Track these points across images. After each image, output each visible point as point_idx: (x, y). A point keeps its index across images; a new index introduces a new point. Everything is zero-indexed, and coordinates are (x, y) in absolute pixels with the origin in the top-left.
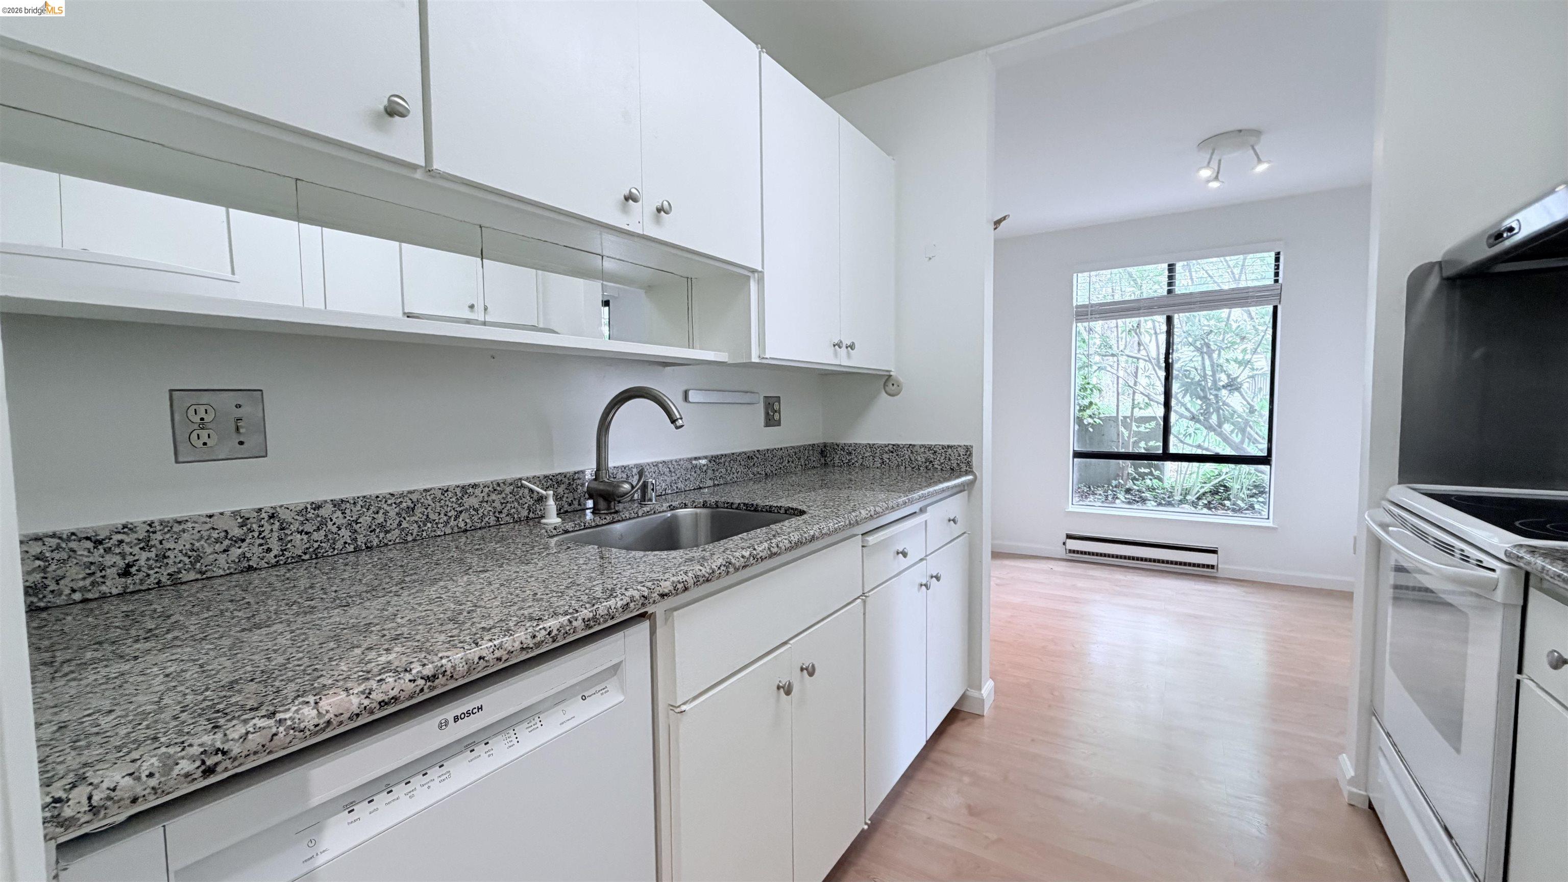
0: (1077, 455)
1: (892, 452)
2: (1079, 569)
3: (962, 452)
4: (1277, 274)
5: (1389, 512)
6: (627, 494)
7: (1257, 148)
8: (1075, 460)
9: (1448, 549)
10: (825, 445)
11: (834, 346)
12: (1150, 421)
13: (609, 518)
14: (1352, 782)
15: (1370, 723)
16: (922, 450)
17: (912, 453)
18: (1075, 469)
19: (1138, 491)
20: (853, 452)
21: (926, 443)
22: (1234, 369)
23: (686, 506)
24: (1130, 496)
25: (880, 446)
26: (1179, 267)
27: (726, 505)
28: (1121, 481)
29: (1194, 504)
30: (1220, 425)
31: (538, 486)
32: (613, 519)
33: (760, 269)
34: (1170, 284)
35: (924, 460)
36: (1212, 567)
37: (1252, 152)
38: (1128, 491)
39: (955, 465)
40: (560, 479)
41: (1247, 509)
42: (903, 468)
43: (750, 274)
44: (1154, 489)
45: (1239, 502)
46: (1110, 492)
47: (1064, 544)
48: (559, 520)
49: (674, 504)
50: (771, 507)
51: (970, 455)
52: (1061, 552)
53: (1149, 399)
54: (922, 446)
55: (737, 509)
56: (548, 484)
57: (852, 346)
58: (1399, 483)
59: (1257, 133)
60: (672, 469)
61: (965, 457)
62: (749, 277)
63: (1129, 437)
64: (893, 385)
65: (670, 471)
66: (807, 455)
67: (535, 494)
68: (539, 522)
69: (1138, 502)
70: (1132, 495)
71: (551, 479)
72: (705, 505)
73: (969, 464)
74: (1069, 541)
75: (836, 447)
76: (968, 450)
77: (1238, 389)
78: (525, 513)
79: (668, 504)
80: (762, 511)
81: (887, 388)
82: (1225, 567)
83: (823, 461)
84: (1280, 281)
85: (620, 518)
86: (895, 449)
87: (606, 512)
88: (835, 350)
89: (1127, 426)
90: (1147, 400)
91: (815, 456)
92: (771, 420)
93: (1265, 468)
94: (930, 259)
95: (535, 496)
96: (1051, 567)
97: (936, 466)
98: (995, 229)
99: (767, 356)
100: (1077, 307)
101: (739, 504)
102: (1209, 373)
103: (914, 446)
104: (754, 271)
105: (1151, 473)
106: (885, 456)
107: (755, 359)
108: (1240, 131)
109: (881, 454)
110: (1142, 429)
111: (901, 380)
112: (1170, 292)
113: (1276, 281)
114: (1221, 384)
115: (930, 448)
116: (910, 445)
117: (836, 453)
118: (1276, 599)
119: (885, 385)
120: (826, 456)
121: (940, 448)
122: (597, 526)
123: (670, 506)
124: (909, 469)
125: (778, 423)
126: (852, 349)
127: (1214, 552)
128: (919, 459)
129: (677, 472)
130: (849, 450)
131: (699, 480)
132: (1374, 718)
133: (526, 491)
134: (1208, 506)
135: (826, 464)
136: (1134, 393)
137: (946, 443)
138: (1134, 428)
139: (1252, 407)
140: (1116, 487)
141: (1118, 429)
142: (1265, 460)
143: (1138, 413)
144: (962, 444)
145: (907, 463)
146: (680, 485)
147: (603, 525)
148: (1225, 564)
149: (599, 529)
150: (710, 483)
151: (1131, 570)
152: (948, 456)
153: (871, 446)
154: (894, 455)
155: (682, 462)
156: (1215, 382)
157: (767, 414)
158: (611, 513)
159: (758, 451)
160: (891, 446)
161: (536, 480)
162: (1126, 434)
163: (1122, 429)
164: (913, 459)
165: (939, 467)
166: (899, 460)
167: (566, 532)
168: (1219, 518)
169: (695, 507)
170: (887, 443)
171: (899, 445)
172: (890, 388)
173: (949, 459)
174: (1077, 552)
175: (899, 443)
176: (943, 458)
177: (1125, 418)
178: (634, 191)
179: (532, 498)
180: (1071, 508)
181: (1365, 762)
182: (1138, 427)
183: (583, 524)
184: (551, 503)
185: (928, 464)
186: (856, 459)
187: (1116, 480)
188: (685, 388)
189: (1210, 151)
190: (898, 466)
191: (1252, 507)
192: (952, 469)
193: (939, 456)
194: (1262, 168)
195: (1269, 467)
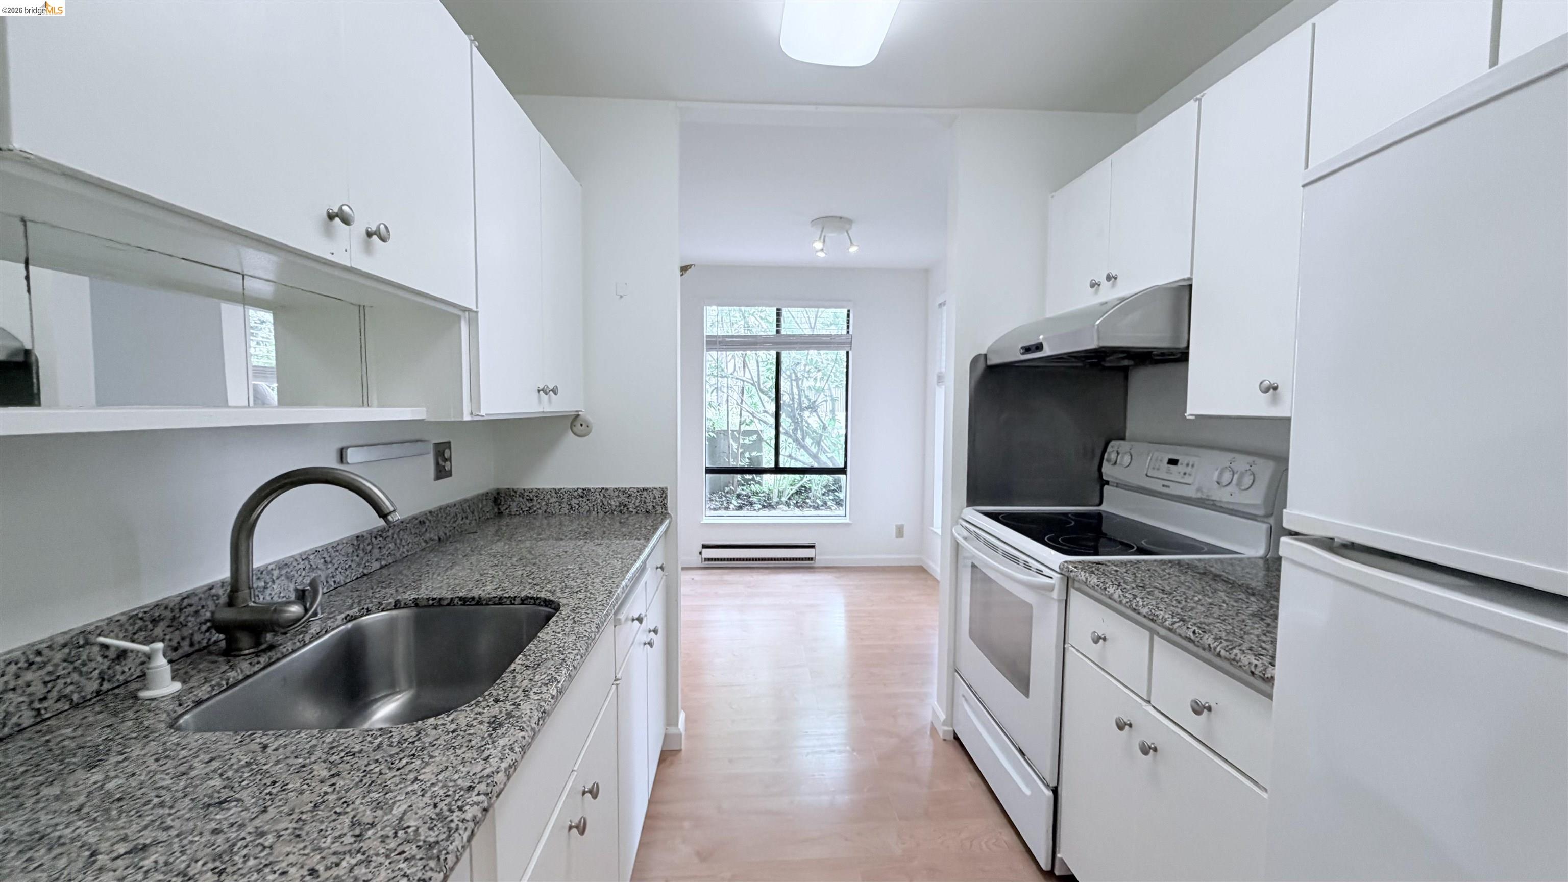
0: (709, 471)
1: (582, 497)
2: (715, 576)
3: (658, 494)
4: (848, 327)
5: (966, 528)
6: (300, 620)
7: (849, 232)
8: (707, 475)
9: (1015, 560)
10: (498, 492)
11: (539, 391)
12: (752, 435)
13: (263, 660)
14: (945, 723)
15: (954, 676)
16: (616, 493)
17: (604, 496)
18: (707, 483)
19: (746, 495)
20: (535, 498)
21: (621, 487)
22: (812, 395)
23: (369, 612)
24: (740, 501)
25: (569, 491)
26: (784, 312)
27: (431, 602)
28: (732, 487)
29: (787, 504)
30: (803, 439)
31: (117, 638)
32: (270, 659)
33: (474, 309)
34: (778, 326)
35: (617, 504)
36: (811, 559)
37: (846, 234)
38: (738, 496)
39: (650, 508)
40: (157, 614)
41: (822, 506)
42: (594, 513)
43: (460, 313)
44: (757, 493)
45: (818, 501)
46: (724, 498)
47: (700, 553)
48: (177, 686)
49: (351, 613)
50: (501, 598)
51: (666, 497)
52: (696, 561)
53: (753, 417)
54: (615, 490)
55: (448, 605)
56: (137, 627)
57: (555, 391)
58: (968, 506)
59: (850, 221)
60: (328, 559)
61: (661, 499)
62: (459, 317)
63: (737, 449)
64: (581, 425)
65: (325, 562)
66: (480, 506)
67: (112, 649)
68: (136, 698)
69: (746, 505)
70: (741, 499)
71: (141, 619)
72: (397, 605)
73: (664, 506)
74: (705, 551)
75: (513, 493)
76: (663, 491)
77: (816, 411)
78: (92, 686)
79: (343, 616)
80: (487, 604)
81: (575, 429)
82: (821, 560)
83: (496, 510)
84: (851, 333)
85: (279, 655)
86: (585, 493)
87: (252, 651)
88: (539, 397)
89: (737, 440)
90: (751, 417)
91: (489, 506)
92: (442, 472)
93: (842, 477)
94: (621, 297)
95: (112, 654)
96: (692, 577)
97: (631, 510)
98: (682, 275)
99: (483, 413)
100: (707, 337)
101: (452, 599)
102: (796, 397)
103: (607, 489)
104: (465, 310)
105: (753, 479)
106: (574, 501)
107: (467, 418)
108: (841, 218)
109: (569, 500)
110: (747, 442)
111: (590, 418)
112: (778, 332)
113: (848, 332)
114: (804, 405)
115: (624, 491)
116: (603, 489)
117: (513, 501)
118: (853, 580)
119: (572, 425)
120: (500, 504)
121: (635, 491)
122: (248, 677)
123: (346, 618)
124: (601, 514)
125: (449, 474)
126: (556, 394)
127: (813, 547)
128: (613, 503)
129: (334, 561)
130: (531, 496)
131: (363, 566)
132: (956, 674)
133: (96, 649)
134: (797, 505)
135: (500, 514)
136: (741, 410)
137: (641, 486)
138: (741, 441)
139: (824, 425)
140: (727, 493)
141: (729, 442)
142: (843, 471)
143: (744, 428)
144: (657, 486)
145: (599, 507)
146: (340, 578)
147: (255, 673)
148: (821, 556)
149: (250, 680)
150: (376, 565)
151: (756, 571)
152: (643, 499)
153: (557, 491)
154: (585, 500)
155: (340, 547)
156: (800, 404)
157: (437, 464)
158: (264, 651)
159: (430, 512)
160: (580, 491)
161: (113, 626)
162: (735, 446)
163: (731, 441)
164: (606, 503)
165: (635, 511)
166: (590, 505)
167: (199, 703)
168: (808, 516)
169: (383, 611)
170: (576, 487)
171: (589, 490)
172: (578, 428)
173: (645, 502)
174: (712, 560)
175: (590, 487)
176: (638, 501)
177: (733, 431)
178: (345, 208)
179: (105, 657)
180: (706, 520)
181: (951, 706)
182: (744, 440)
183: (224, 683)
184: (161, 662)
185: (622, 508)
186: (538, 506)
187: (727, 487)
188: (340, 445)
189: (821, 229)
190: (589, 511)
191: (825, 503)
192: (647, 512)
193: (634, 499)
194: (853, 249)
195: (844, 476)
